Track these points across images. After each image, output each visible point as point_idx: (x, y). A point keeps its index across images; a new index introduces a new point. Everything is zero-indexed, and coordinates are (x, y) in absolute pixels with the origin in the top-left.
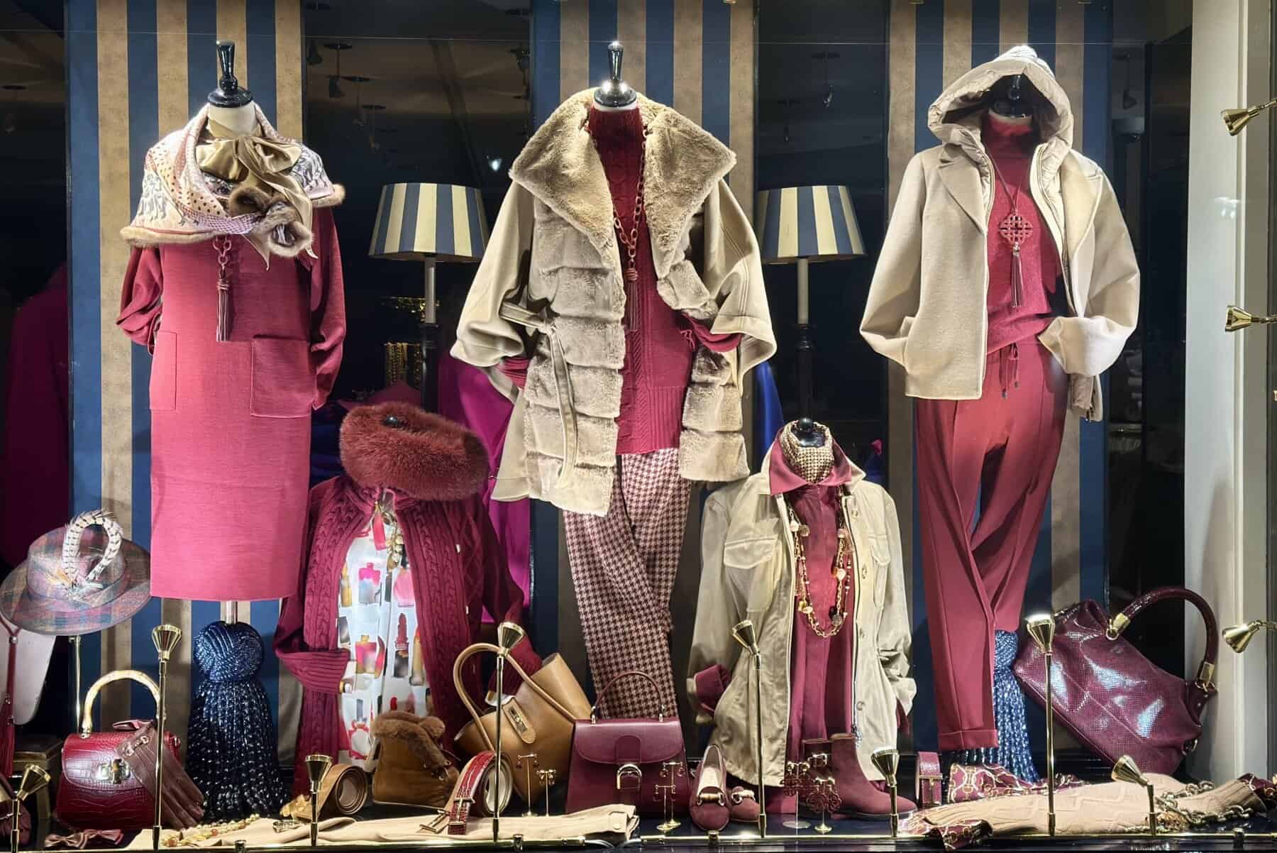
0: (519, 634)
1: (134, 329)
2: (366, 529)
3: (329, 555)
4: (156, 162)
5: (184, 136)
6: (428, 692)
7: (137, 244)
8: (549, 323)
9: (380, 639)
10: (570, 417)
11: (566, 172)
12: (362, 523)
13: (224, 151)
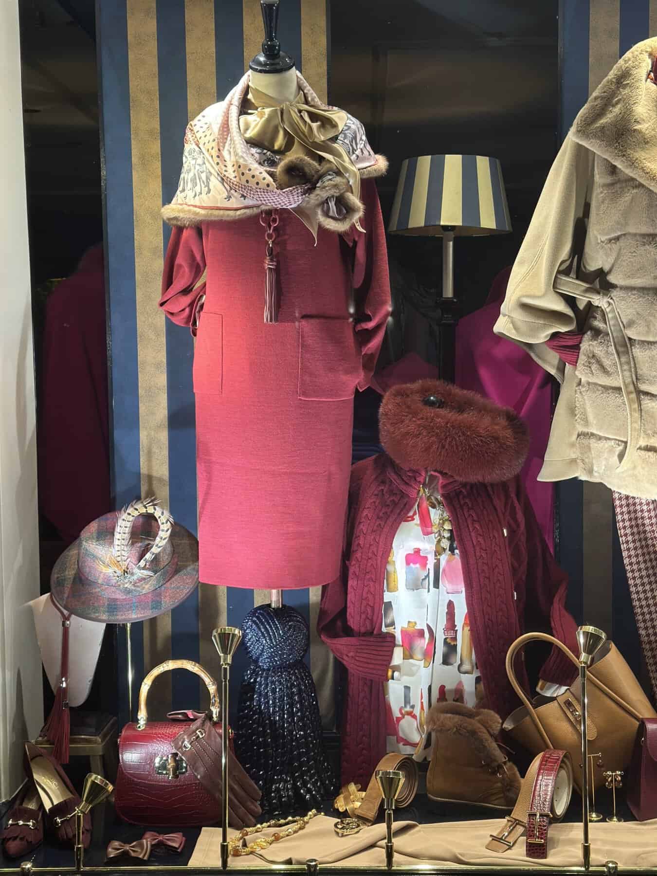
0: (601, 638)
1: (175, 311)
2: (411, 514)
3: (375, 539)
4: (198, 135)
5: (227, 106)
6: (478, 680)
7: (179, 223)
8: (605, 295)
9: (428, 625)
10: (634, 396)
11: (638, 127)
12: (408, 506)
13: (268, 121)
